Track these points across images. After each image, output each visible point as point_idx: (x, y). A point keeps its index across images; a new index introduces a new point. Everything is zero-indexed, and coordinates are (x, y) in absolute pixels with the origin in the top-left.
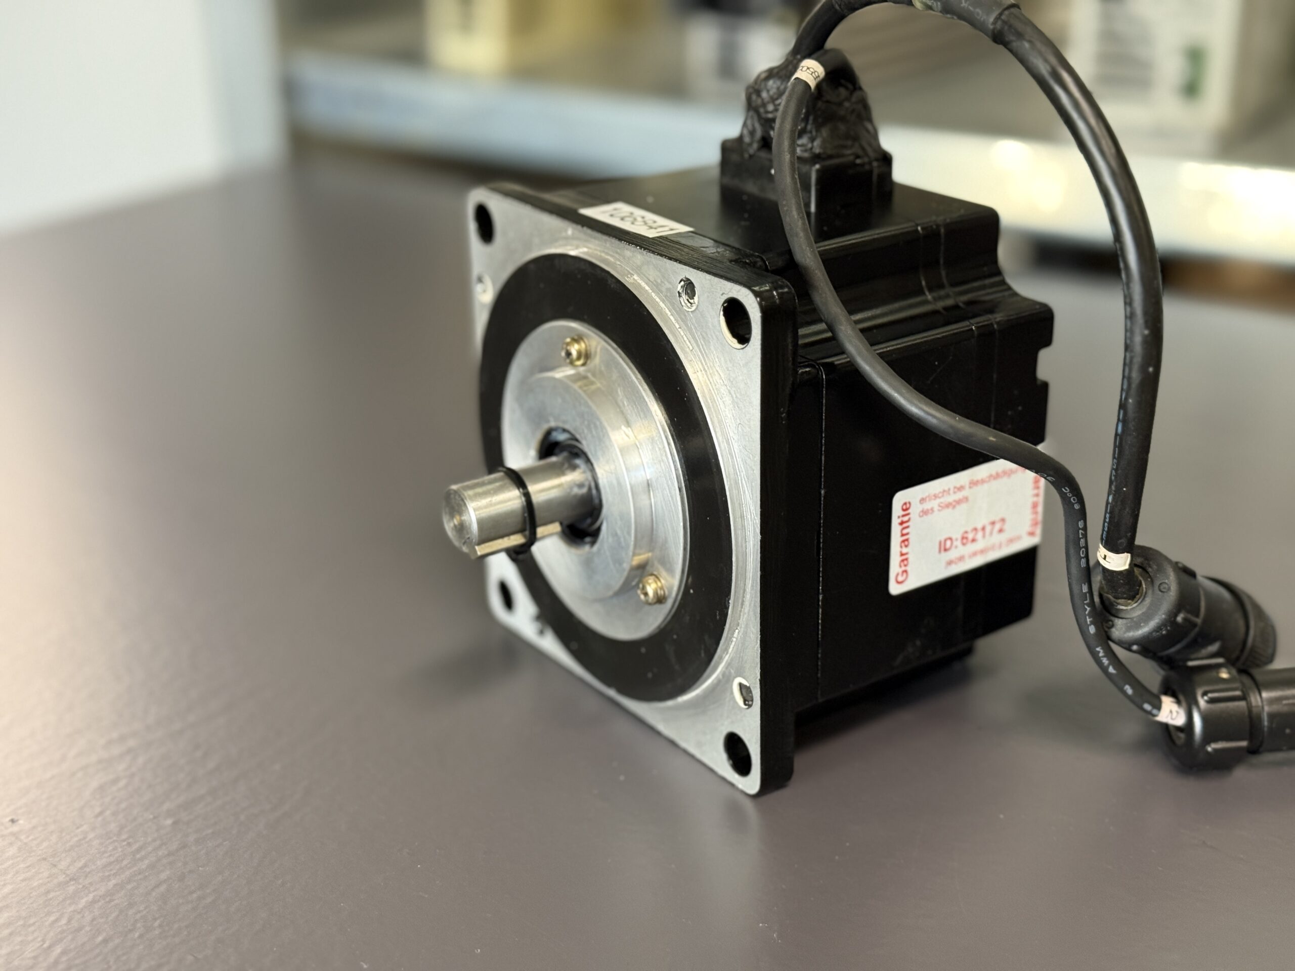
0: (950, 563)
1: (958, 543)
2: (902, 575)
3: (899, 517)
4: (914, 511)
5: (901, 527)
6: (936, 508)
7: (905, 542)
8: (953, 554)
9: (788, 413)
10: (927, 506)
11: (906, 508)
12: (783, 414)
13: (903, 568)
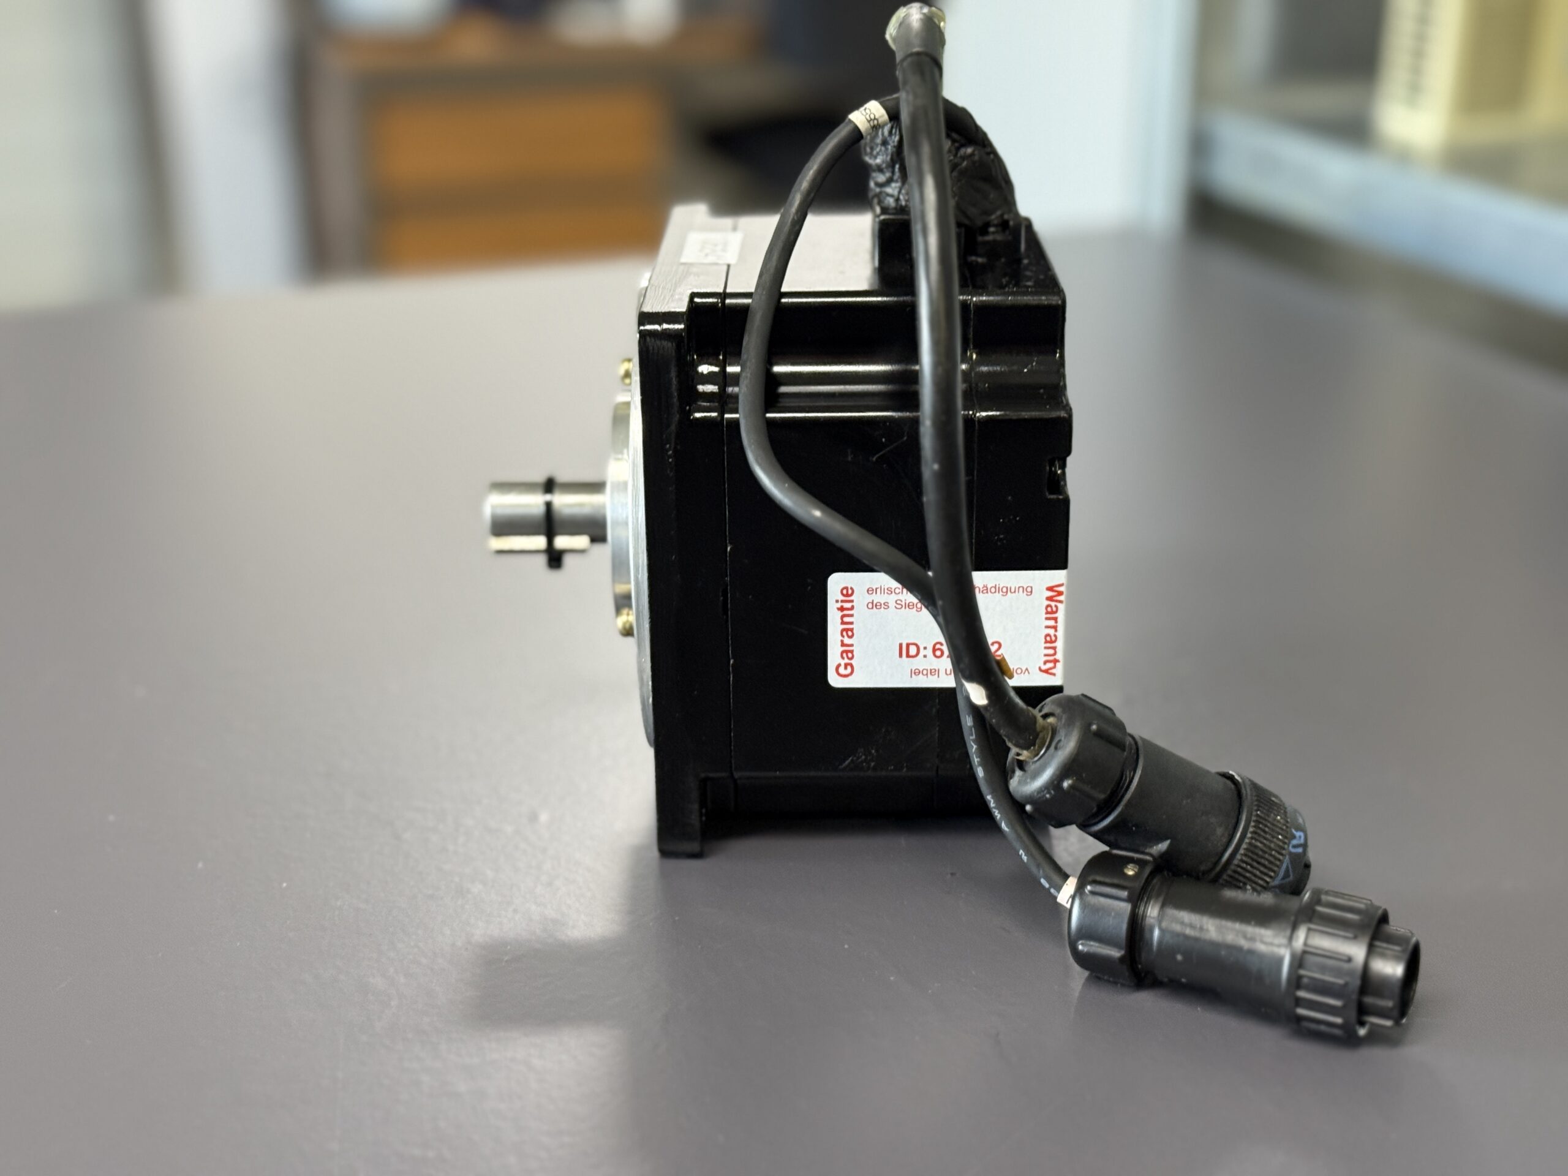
0: (917, 672)
1: (929, 652)
2: (846, 668)
3: (837, 601)
4: (860, 599)
5: (840, 614)
6: (892, 604)
7: (848, 632)
8: (919, 663)
9: (675, 451)
10: (878, 598)
11: (847, 593)
12: (669, 451)
13: (846, 661)
